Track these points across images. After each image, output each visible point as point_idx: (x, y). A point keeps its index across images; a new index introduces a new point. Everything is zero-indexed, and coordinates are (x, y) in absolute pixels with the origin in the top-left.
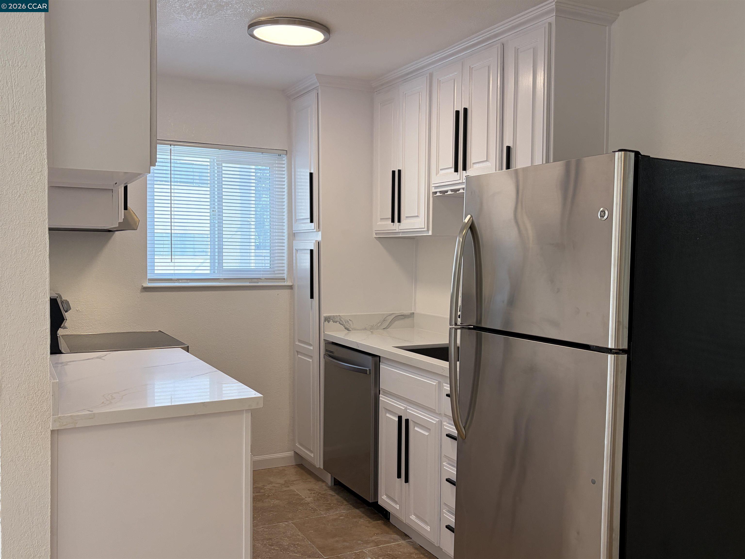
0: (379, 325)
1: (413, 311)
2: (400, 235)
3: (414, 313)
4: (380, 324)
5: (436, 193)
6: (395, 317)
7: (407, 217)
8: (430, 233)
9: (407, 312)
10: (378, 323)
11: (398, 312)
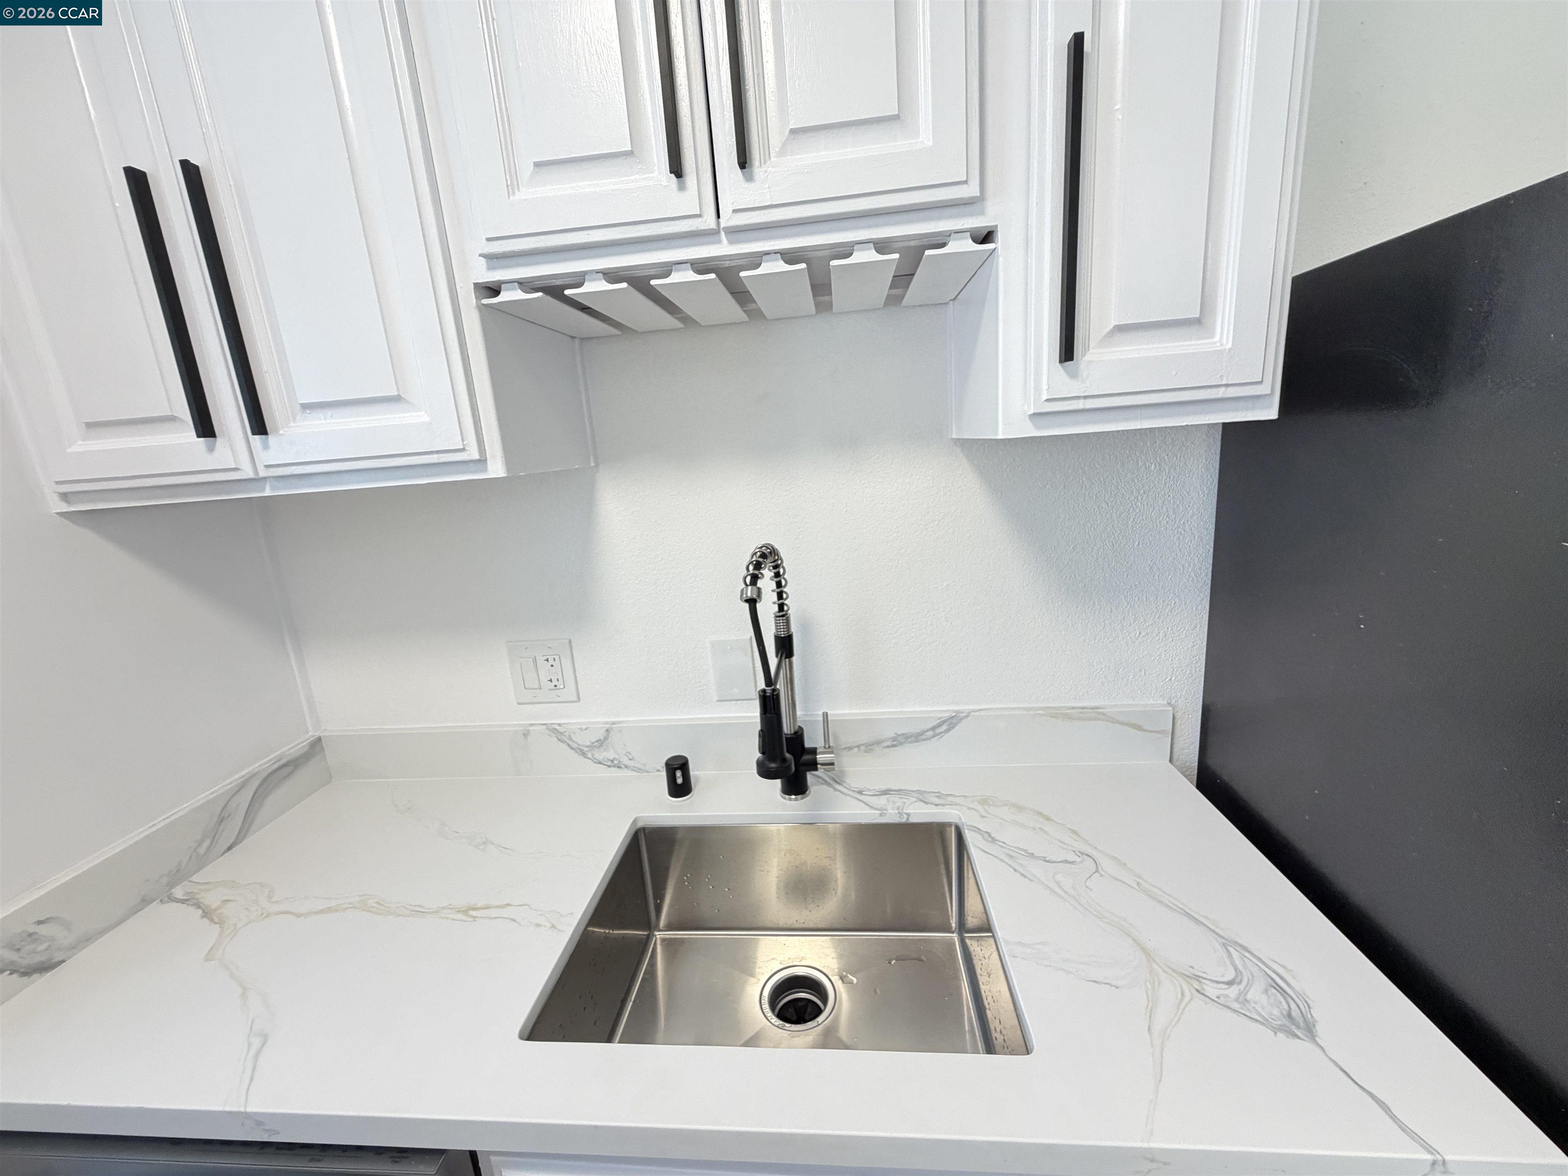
0: (202, 850)
1: (312, 734)
2: (264, 490)
3: (319, 739)
4: (207, 843)
5: (493, 290)
6: (261, 785)
7: (306, 407)
8: (496, 469)
9: (293, 746)
10: (200, 845)
11: (262, 764)
